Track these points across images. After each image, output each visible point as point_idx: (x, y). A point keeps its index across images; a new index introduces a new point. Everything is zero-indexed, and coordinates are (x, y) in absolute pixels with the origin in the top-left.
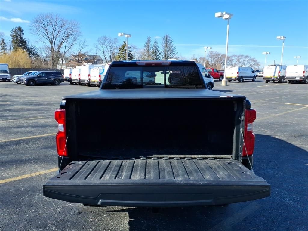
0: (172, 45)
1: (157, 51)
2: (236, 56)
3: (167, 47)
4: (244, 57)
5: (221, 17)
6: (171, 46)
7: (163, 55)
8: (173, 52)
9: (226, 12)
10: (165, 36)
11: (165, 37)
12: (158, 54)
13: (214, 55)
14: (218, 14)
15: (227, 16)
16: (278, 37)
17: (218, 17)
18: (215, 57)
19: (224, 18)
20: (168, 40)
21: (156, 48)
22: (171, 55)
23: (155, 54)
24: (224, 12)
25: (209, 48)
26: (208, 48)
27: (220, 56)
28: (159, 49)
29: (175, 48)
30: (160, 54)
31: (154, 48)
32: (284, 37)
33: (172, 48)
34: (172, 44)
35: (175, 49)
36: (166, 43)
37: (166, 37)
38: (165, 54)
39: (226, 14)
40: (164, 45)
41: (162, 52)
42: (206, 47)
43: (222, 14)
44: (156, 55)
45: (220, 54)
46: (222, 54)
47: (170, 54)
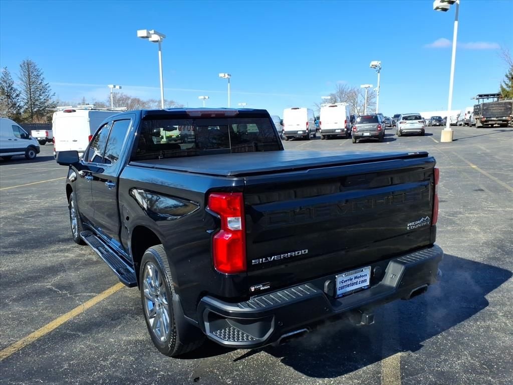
0: (42, 80)
1: (11, 89)
2: (156, 102)
3: (30, 83)
4: (167, 103)
5: (147, 37)
6: (40, 82)
7: (25, 98)
8: (46, 93)
9: (154, 31)
10: (24, 63)
11: (26, 64)
12: (14, 95)
13: (119, 100)
14: (142, 33)
15: (155, 37)
16: (221, 75)
17: (143, 37)
18: (121, 102)
19: (150, 39)
20: (31, 70)
21: (8, 85)
22: (41, 97)
23: (7, 95)
24: (151, 30)
25: (117, 87)
26: (115, 87)
27: (129, 102)
28: (14, 86)
29: (47, 85)
30: (17, 95)
31: (4, 84)
32: (228, 75)
33: (43, 84)
34: (42, 78)
35: (49, 87)
36: (29, 75)
37: (28, 65)
38: (29, 96)
39: (155, 34)
40: (24, 79)
41: (23, 91)
42: (111, 86)
43: (149, 33)
44: (9, 96)
45: (129, 98)
46: (132, 98)
47: (40, 95)
